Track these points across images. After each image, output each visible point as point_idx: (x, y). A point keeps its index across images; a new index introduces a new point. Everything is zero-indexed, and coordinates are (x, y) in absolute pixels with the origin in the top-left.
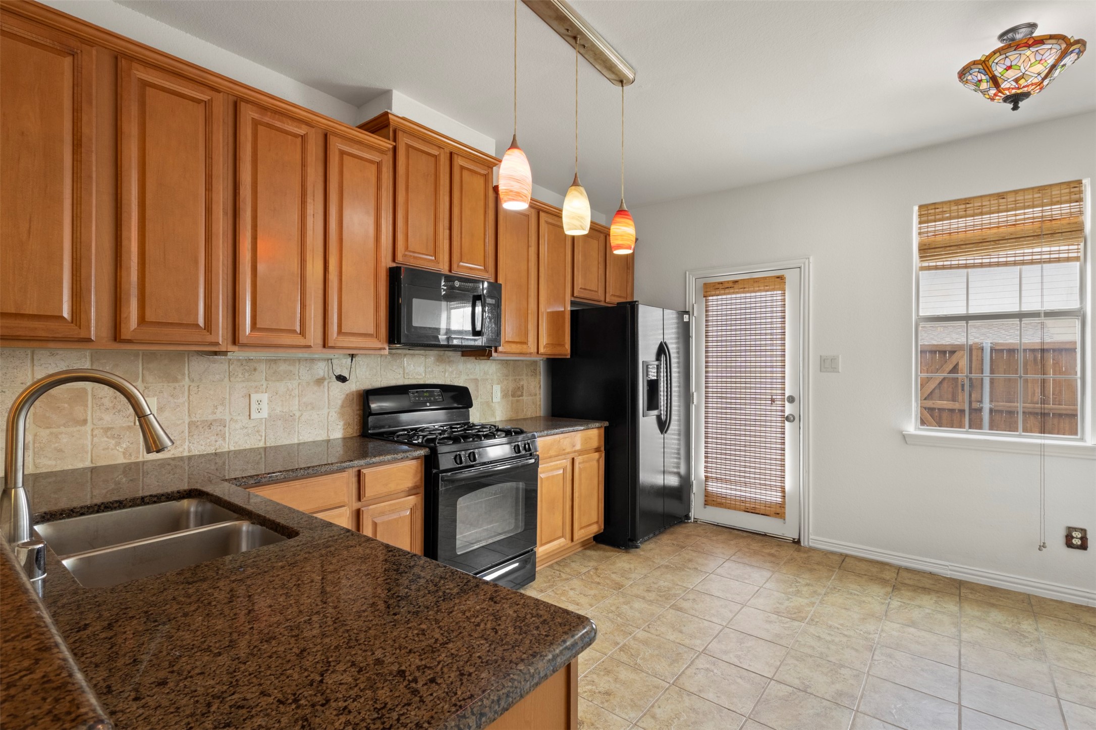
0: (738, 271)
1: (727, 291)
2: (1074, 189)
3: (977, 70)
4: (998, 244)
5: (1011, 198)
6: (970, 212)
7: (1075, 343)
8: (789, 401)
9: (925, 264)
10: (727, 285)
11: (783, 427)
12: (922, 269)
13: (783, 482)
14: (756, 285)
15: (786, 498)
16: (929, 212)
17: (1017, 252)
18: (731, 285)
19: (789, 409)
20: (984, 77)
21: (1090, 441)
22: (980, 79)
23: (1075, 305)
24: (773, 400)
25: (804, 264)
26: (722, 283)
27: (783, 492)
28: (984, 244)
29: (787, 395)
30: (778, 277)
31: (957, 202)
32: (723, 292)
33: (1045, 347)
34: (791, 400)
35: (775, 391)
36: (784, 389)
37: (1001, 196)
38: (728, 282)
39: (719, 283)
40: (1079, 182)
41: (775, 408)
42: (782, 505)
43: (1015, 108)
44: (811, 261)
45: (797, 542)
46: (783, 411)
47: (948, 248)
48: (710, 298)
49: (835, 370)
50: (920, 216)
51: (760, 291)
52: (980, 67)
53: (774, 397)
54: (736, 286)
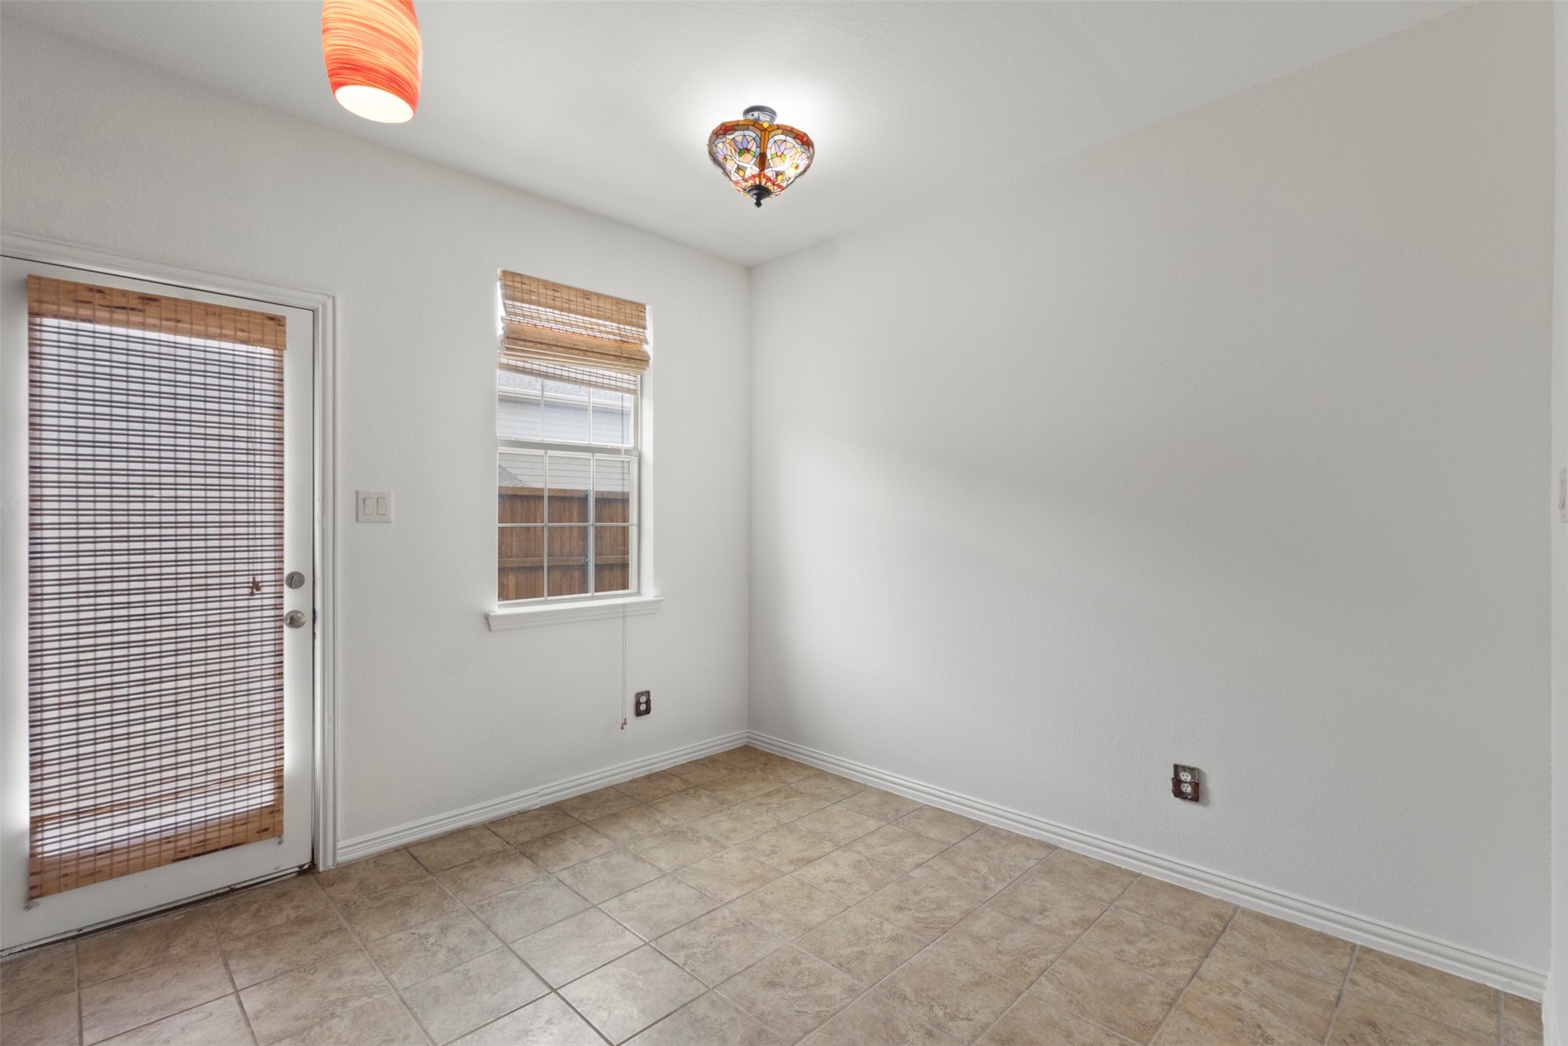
0: (156, 274)
1: (120, 316)
2: (635, 313)
3: (754, 135)
4: (587, 356)
5: (594, 302)
6: (558, 303)
8: (290, 585)
9: (508, 359)
10: (121, 301)
11: (279, 642)
12: (505, 365)
13: (279, 757)
14: (211, 320)
15: (286, 789)
17: (592, 370)
18: (134, 303)
19: (291, 600)
20: (754, 149)
21: (650, 592)
22: (749, 147)
24: (256, 586)
25: (324, 305)
26: (102, 292)
27: (278, 775)
28: (574, 351)
29: (287, 572)
30: (272, 318)
31: (546, 284)
32: (105, 314)
34: (295, 580)
35: (258, 566)
36: (280, 560)
37: (587, 295)
38: (125, 294)
39: (91, 289)
40: (644, 306)
41: (258, 602)
42: (275, 810)
43: (758, 204)
44: (338, 302)
45: (309, 870)
46: (279, 607)
47: (539, 346)
48: (46, 321)
49: (383, 518)
50: (503, 286)
51: (221, 337)
52: (759, 134)
53: (258, 578)
54: (151, 309)
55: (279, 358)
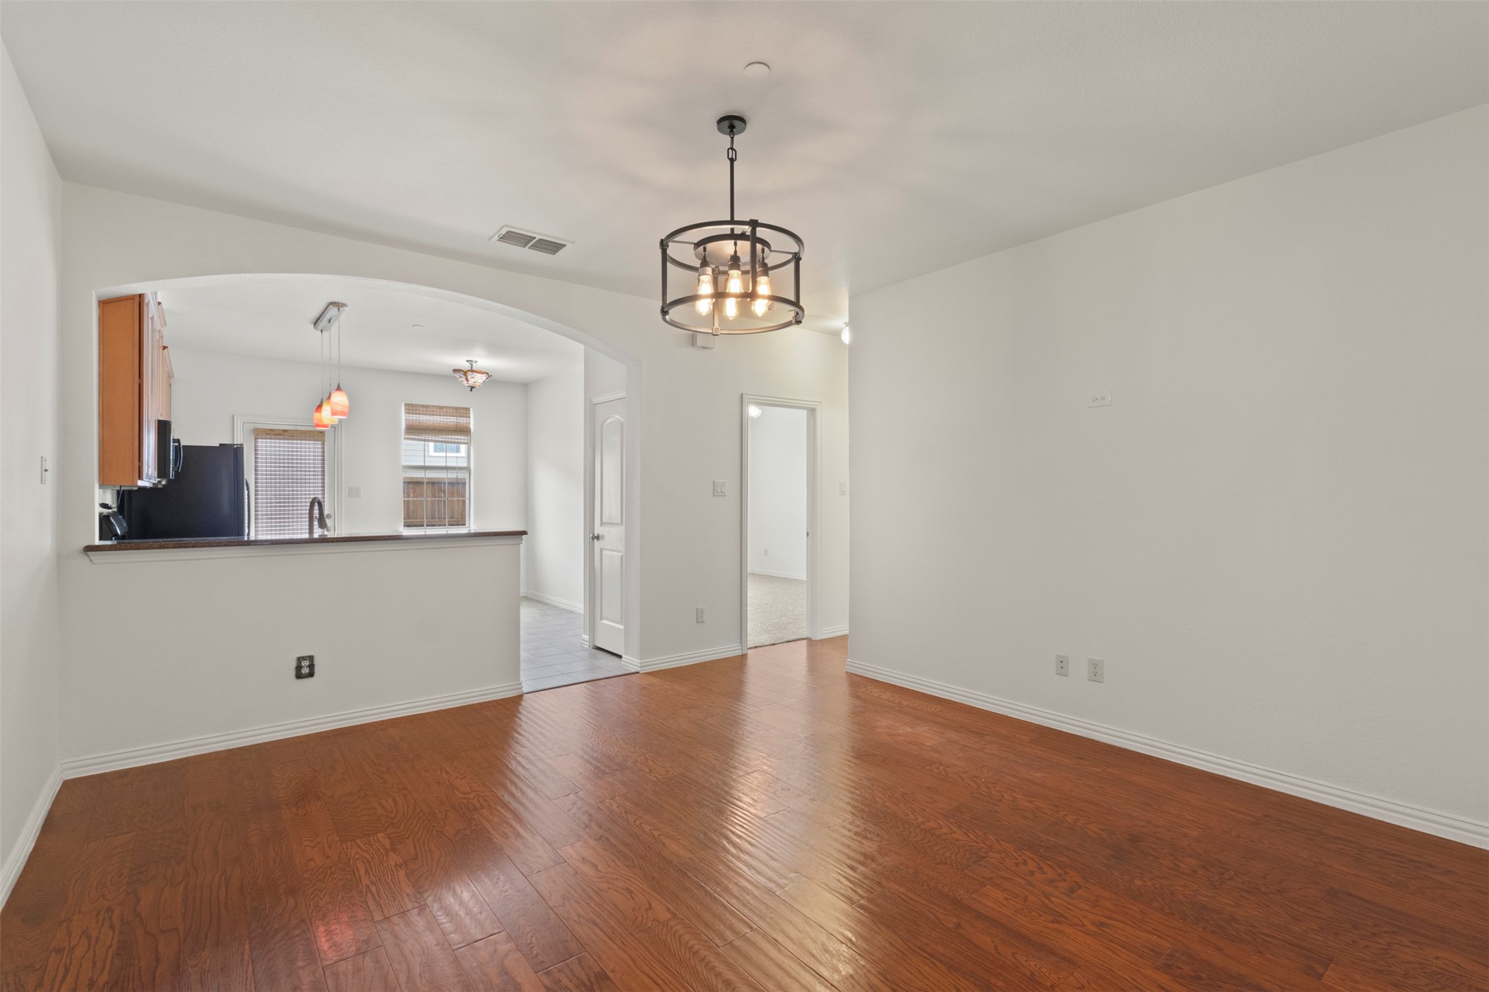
0: (285, 422)
1: (278, 437)
2: (465, 412)
5: (445, 410)
6: (428, 413)
7: (465, 479)
9: (407, 436)
12: (405, 438)
14: (303, 435)
16: (411, 408)
18: (282, 433)
23: (465, 465)
25: (338, 425)
26: (272, 430)
30: (321, 433)
31: (423, 406)
32: (274, 437)
33: (459, 481)
34: (328, 516)
37: (441, 408)
38: (279, 430)
39: (270, 430)
40: (469, 409)
43: (471, 390)
48: (260, 440)
50: (406, 409)
51: (305, 440)
54: (286, 434)
55: (323, 444)
